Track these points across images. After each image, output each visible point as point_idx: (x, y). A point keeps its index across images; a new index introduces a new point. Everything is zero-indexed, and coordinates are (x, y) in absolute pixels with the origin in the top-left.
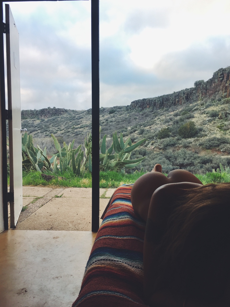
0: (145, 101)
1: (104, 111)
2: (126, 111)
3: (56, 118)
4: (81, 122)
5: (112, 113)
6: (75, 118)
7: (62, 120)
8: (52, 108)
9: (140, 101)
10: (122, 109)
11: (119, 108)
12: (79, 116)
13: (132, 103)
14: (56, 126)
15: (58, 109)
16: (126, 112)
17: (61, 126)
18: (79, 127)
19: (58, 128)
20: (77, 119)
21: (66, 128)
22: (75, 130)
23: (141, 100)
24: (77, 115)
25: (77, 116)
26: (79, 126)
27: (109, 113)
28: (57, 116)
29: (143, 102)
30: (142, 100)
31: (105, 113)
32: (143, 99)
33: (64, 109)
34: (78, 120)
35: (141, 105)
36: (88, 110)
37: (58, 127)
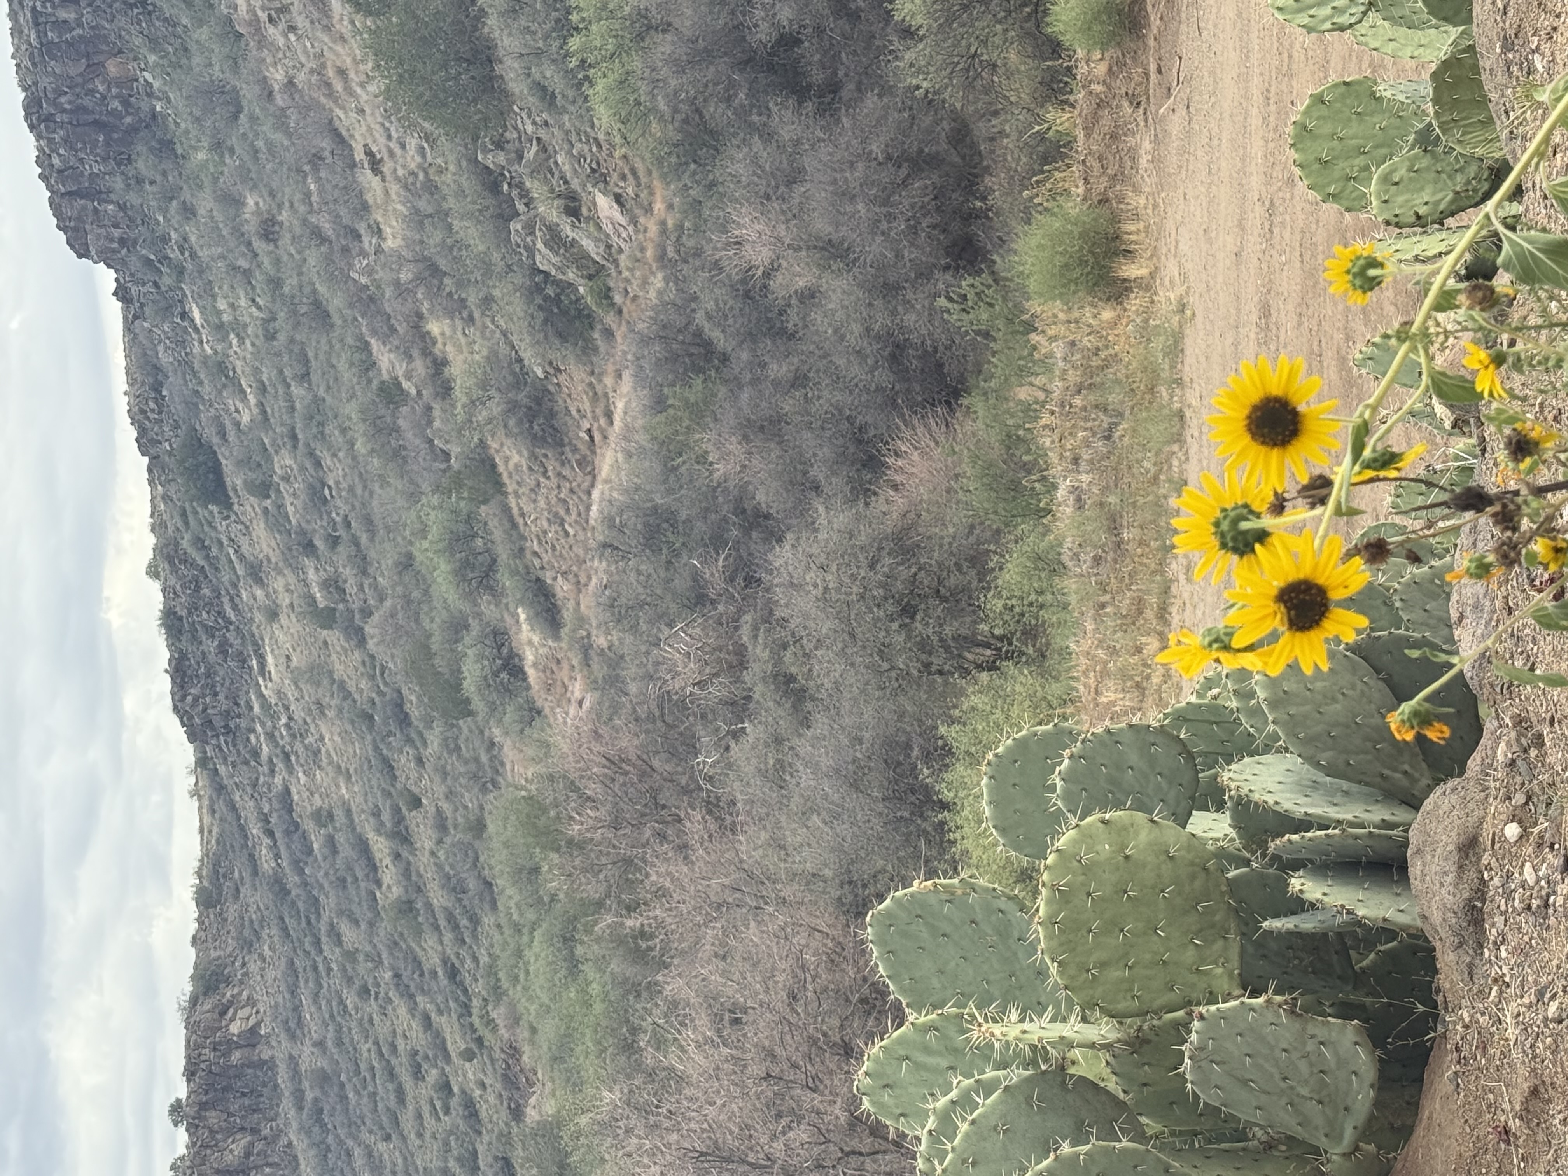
0: (55, 103)
1: (201, 562)
2: (184, 315)
3: (299, 1096)
4: (340, 818)
5: (217, 469)
6: (292, 879)
7: (314, 1028)
8: (182, 1136)
9: (56, 161)
10: (165, 358)
11: (157, 388)
12: (267, 841)
13: (82, 253)
14: (392, 1102)
15: (190, 1073)
16: (197, 315)
17: (394, 1048)
18: (397, 856)
19: (418, 1074)
20: (298, 867)
21: (412, 997)
22: (429, 906)
23: (40, 149)
24: (252, 858)
25: (264, 853)
26: (381, 847)
27: (214, 508)
28: (274, 1079)
29: (62, 125)
30: (39, 137)
31: (214, 551)
32: (32, 128)
33: (194, 1001)
34: (310, 852)
35: (107, 143)
36: (192, 736)
37: (406, 1079)
